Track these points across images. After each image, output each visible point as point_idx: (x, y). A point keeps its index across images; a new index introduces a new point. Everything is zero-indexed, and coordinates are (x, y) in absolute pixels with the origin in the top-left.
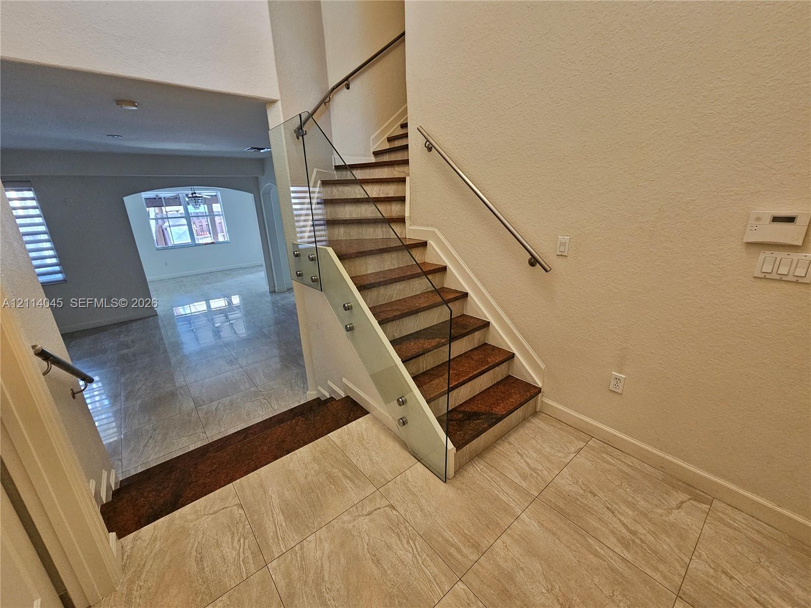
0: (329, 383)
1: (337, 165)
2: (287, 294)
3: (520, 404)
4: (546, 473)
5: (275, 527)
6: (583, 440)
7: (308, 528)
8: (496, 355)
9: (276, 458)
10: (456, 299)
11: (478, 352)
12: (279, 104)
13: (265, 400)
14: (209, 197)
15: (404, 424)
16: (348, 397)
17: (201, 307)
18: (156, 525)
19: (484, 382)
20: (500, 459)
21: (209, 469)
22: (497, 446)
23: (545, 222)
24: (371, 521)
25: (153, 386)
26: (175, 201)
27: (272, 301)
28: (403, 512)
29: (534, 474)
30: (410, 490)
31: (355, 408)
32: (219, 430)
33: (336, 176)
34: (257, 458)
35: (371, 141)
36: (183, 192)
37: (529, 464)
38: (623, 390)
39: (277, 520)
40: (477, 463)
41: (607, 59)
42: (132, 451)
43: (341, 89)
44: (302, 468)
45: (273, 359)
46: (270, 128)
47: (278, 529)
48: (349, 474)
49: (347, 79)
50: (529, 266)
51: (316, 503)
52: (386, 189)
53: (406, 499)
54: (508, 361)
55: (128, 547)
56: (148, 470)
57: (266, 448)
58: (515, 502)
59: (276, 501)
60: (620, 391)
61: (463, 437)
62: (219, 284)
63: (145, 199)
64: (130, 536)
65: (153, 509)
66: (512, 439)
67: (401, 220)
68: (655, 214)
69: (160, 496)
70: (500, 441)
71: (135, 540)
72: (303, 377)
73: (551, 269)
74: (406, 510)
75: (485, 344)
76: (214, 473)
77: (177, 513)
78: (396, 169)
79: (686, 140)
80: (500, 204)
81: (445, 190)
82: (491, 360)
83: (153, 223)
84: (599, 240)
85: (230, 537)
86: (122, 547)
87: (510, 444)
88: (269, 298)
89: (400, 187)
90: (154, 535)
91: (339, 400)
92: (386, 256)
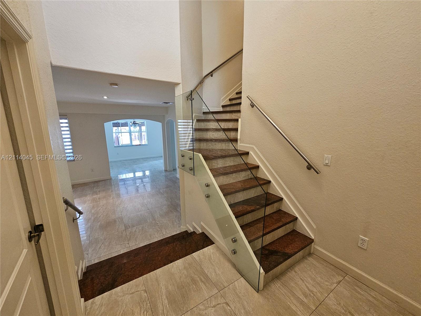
0: (193, 223)
1: (204, 112)
2: (173, 172)
3: (302, 248)
4: (319, 295)
5: (163, 307)
6: (342, 276)
7: (180, 310)
8: (287, 218)
9: (165, 265)
10: (264, 184)
11: (276, 214)
12: (181, 85)
13: (159, 229)
14: (140, 123)
15: (235, 253)
16: (203, 233)
17: (131, 175)
18: (103, 296)
19: (280, 233)
20: (290, 281)
21: (131, 267)
22: (288, 273)
23: (316, 147)
24: (215, 311)
25: (106, 216)
26: (125, 125)
27: (165, 175)
28: (233, 308)
29: (312, 295)
30: (237, 295)
31: (207, 239)
32: (136, 243)
33: (203, 117)
34: (155, 264)
35: (221, 101)
36: (130, 121)
37: (308, 287)
38: (367, 248)
39: (164, 303)
40: (276, 282)
41: (353, 65)
42: (93, 250)
43: (208, 76)
44: (178, 272)
45: (164, 206)
46: (176, 95)
47: (164, 309)
48: (203, 280)
49: (212, 72)
50: (307, 169)
51: (185, 295)
52: (228, 124)
53: (235, 300)
54: (294, 222)
55: (89, 308)
56: (100, 262)
57: (160, 258)
58: (301, 312)
59: (164, 291)
60: (365, 248)
61: (268, 266)
62: (141, 165)
63: (113, 123)
64: (90, 301)
65: (102, 286)
66: (297, 269)
67: (236, 140)
68: (385, 147)
69: (106, 280)
70: (289, 270)
71: (92, 303)
72: (179, 218)
73: (320, 172)
74: (235, 307)
75: (280, 210)
76: (133, 269)
77: (114, 291)
78: (233, 114)
79: (403, 108)
80: (291, 136)
81: (260, 127)
82: (284, 220)
83: (114, 134)
84: (349, 159)
85: (139, 310)
86: (86, 307)
87: (296, 272)
88: (164, 174)
89: (235, 123)
90: (102, 302)
91: (198, 234)
92: (227, 159)
